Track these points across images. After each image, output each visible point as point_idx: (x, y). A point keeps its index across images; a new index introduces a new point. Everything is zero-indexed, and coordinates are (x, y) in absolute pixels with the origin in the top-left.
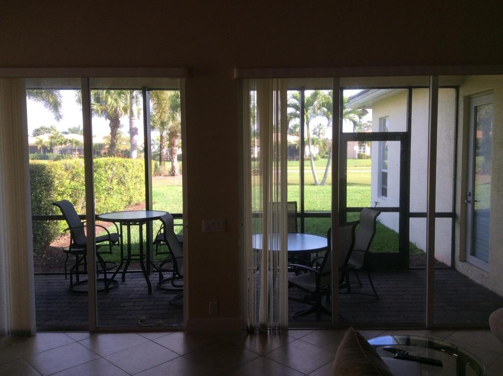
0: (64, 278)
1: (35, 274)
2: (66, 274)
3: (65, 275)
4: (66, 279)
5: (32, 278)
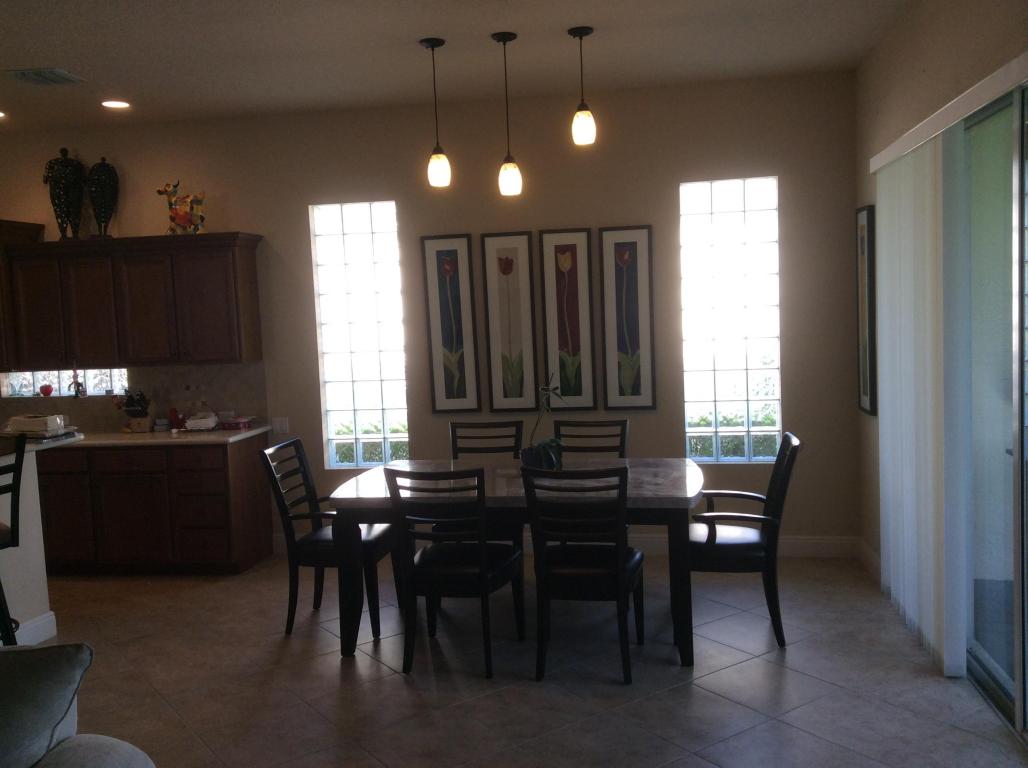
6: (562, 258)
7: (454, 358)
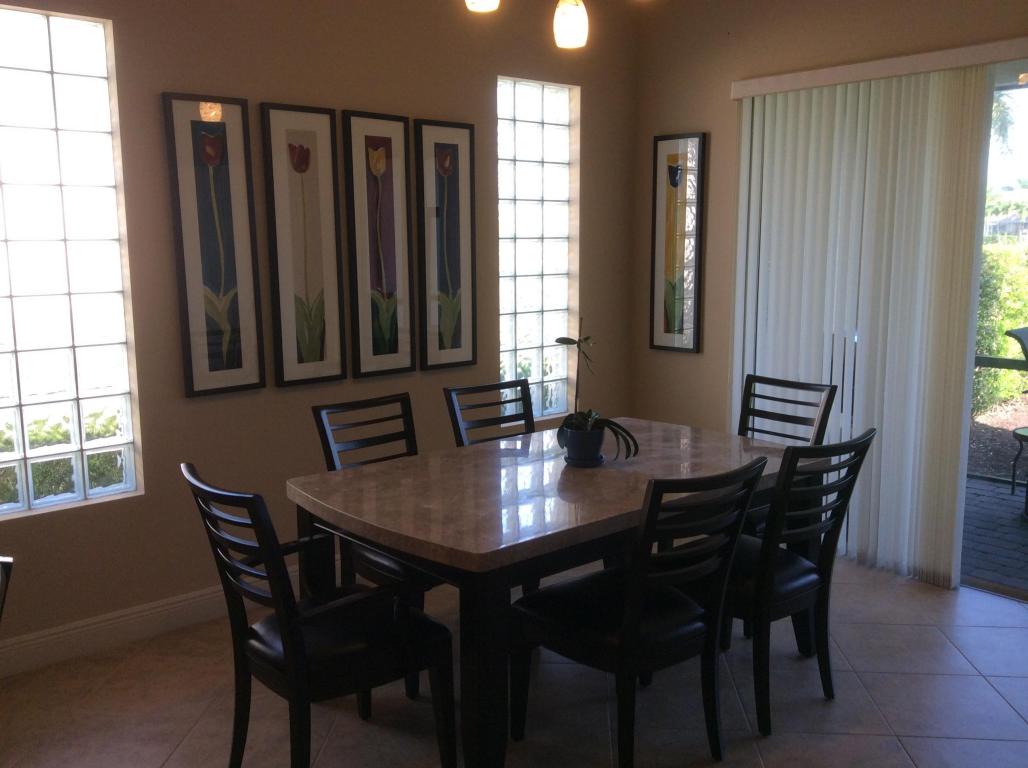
0: (1010, 491)
1: (968, 476)
2: (1013, 484)
3: (1010, 487)
4: (1013, 493)
5: (963, 481)
6: (374, 155)
7: (222, 304)
